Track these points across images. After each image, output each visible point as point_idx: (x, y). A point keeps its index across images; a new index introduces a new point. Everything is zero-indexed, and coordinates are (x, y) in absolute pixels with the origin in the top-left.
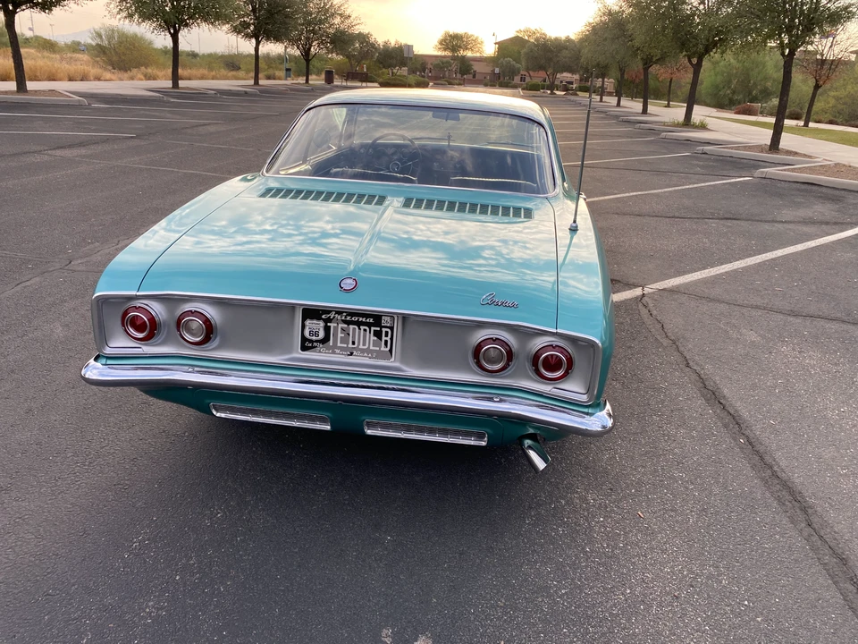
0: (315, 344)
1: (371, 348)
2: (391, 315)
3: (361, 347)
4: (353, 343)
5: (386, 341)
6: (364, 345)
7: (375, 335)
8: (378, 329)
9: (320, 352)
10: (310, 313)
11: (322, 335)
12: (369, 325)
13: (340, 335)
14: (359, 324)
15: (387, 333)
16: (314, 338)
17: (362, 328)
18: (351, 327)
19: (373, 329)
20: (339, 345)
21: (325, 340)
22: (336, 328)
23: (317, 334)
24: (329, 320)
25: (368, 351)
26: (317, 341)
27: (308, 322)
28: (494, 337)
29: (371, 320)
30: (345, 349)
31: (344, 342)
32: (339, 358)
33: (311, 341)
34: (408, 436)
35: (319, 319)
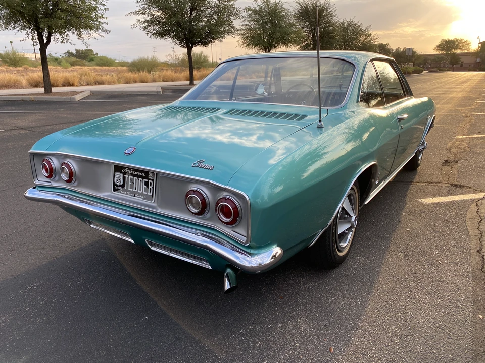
0: (119, 188)
1: (144, 193)
2: (153, 172)
3: (139, 191)
4: (136, 189)
5: (150, 189)
6: (140, 190)
7: (145, 185)
8: (147, 180)
9: (121, 192)
10: (118, 169)
11: (122, 182)
12: (143, 178)
13: (130, 183)
14: (138, 177)
15: (151, 183)
16: (118, 184)
17: (140, 179)
18: (135, 178)
19: (145, 180)
20: (129, 189)
21: (123, 186)
22: (128, 178)
23: (120, 181)
25: (141, 194)
26: (120, 186)
27: (116, 174)
28: (195, 189)
29: (143, 175)
30: (131, 192)
31: (132, 187)
32: (129, 197)
33: (117, 186)
34: (171, 255)
35: (121, 172)
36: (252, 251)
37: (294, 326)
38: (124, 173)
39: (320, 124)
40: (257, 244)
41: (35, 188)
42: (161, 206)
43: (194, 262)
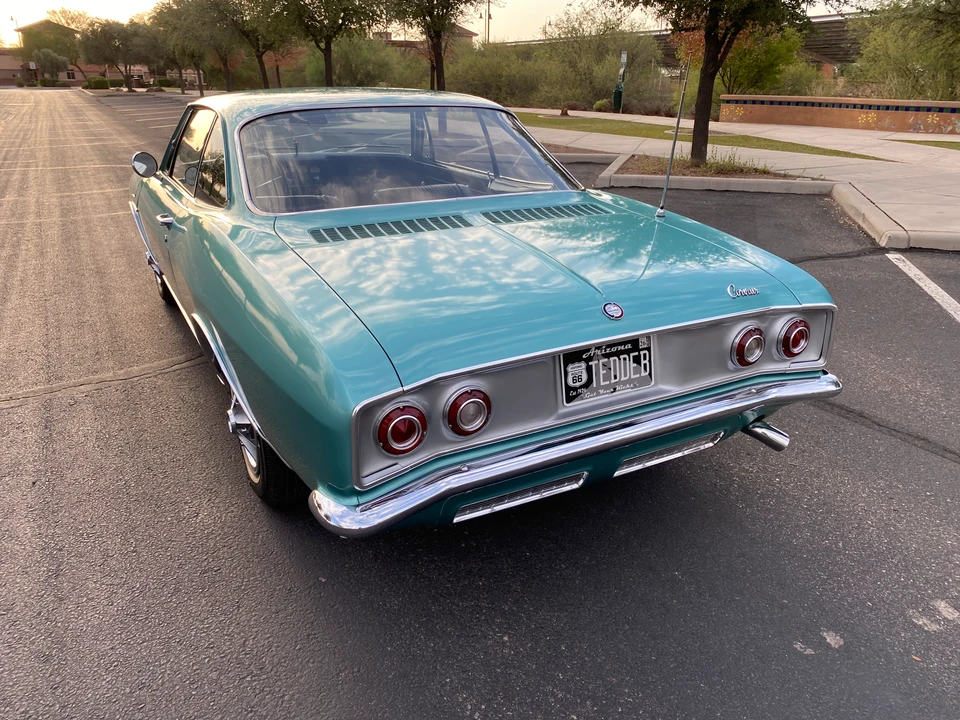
0: (579, 391)
1: (633, 376)
2: (648, 336)
3: (623, 379)
4: (615, 377)
5: (645, 365)
6: (625, 376)
7: (634, 362)
8: (637, 353)
9: (585, 398)
10: (572, 357)
11: (585, 378)
12: (628, 352)
13: (602, 372)
14: (618, 354)
15: (645, 355)
16: (578, 384)
17: (622, 357)
18: (612, 359)
19: (632, 355)
20: (602, 384)
21: (588, 384)
22: (597, 366)
23: (580, 379)
24: (590, 359)
25: (630, 381)
26: (581, 387)
27: (570, 368)
28: (753, 328)
29: (629, 346)
30: (605, 387)
31: (607, 378)
32: (603, 399)
33: (575, 389)
35: (581, 360)
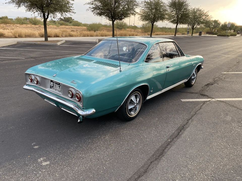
5: (60, 89)
7: (59, 87)
9: (52, 89)
10: (52, 81)
11: (53, 85)
13: (55, 86)
18: (56, 84)
21: (53, 87)
25: (58, 90)
27: (51, 82)
28: (70, 90)
29: (58, 84)
30: (55, 89)
31: (55, 87)
32: (54, 91)
33: (51, 87)
34: (67, 111)
35: (52, 82)
36: (84, 110)
37: (104, 137)
38: (53, 83)
39: (120, 70)
40: (85, 108)
41: (27, 85)
42: (63, 95)
43: (73, 114)
